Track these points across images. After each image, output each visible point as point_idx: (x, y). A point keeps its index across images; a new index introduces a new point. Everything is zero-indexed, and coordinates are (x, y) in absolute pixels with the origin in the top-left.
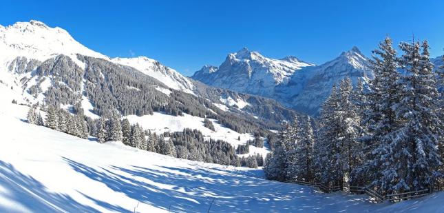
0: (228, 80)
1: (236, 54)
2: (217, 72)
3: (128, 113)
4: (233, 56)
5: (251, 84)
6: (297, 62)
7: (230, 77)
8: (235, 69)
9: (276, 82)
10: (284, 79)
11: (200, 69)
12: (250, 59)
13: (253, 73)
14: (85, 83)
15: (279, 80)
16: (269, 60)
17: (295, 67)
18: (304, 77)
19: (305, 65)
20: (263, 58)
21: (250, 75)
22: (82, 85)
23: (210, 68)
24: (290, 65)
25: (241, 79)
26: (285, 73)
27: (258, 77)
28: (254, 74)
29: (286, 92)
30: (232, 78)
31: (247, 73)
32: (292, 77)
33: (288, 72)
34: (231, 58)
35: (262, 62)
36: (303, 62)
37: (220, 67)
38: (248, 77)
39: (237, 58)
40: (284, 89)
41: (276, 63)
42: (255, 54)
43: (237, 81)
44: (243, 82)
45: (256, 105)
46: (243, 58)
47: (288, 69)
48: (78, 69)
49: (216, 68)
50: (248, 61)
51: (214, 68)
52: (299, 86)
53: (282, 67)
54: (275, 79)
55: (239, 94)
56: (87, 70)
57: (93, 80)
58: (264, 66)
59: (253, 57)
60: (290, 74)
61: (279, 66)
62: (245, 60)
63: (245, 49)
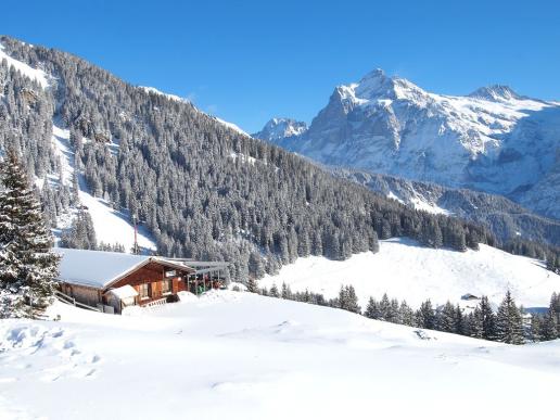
0: (337, 154)
1: (354, 86)
2: (306, 135)
3: (294, 248)
4: (349, 91)
5: (401, 161)
6: (513, 101)
7: (343, 146)
8: (357, 125)
9: (468, 154)
10: (487, 144)
11: (261, 130)
12: (393, 96)
13: (404, 133)
14: (72, 143)
15: (476, 148)
16: (438, 99)
17: (509, 113)
18: (539, 137)
19: (537, 106)
20: (425, 94)
21: (398, 140)
22: (59, 150)
23: (286, 124)
24: (497, 108)
25: (372, 149)
26: (487, 130)
27: (418, 142)
28: (408, 137)
29: (496, 179)
30: (348, 147)
31: (389, 133)
32: (506, 138)
33: (493, 127)
34: (344, 97)
35: (422, 104)
36: (527, 98)
37: (315, 121)
38: (391, 145)
39: (357, 95)
40: (491, 171)
41: (459, 104)
42: (404, 86)
43: (363, 157)
44: (378, 158)
45: (462, 213)
46: (375, 95)
47: (492, 120)
48: (29, 88)
49: (302, 124)
50: (388, 102)
51: (296, 125)
52: (530, 161)
53: (475, 116)
54: (466, 145)
55: (415, 185)
56: (60, 93)
57: (99, 130)
58: (431, 115)
59: (400, 93)
60: (498, 132)
61: (468, 112)
62: (380, 101)
63: (377, 73)
